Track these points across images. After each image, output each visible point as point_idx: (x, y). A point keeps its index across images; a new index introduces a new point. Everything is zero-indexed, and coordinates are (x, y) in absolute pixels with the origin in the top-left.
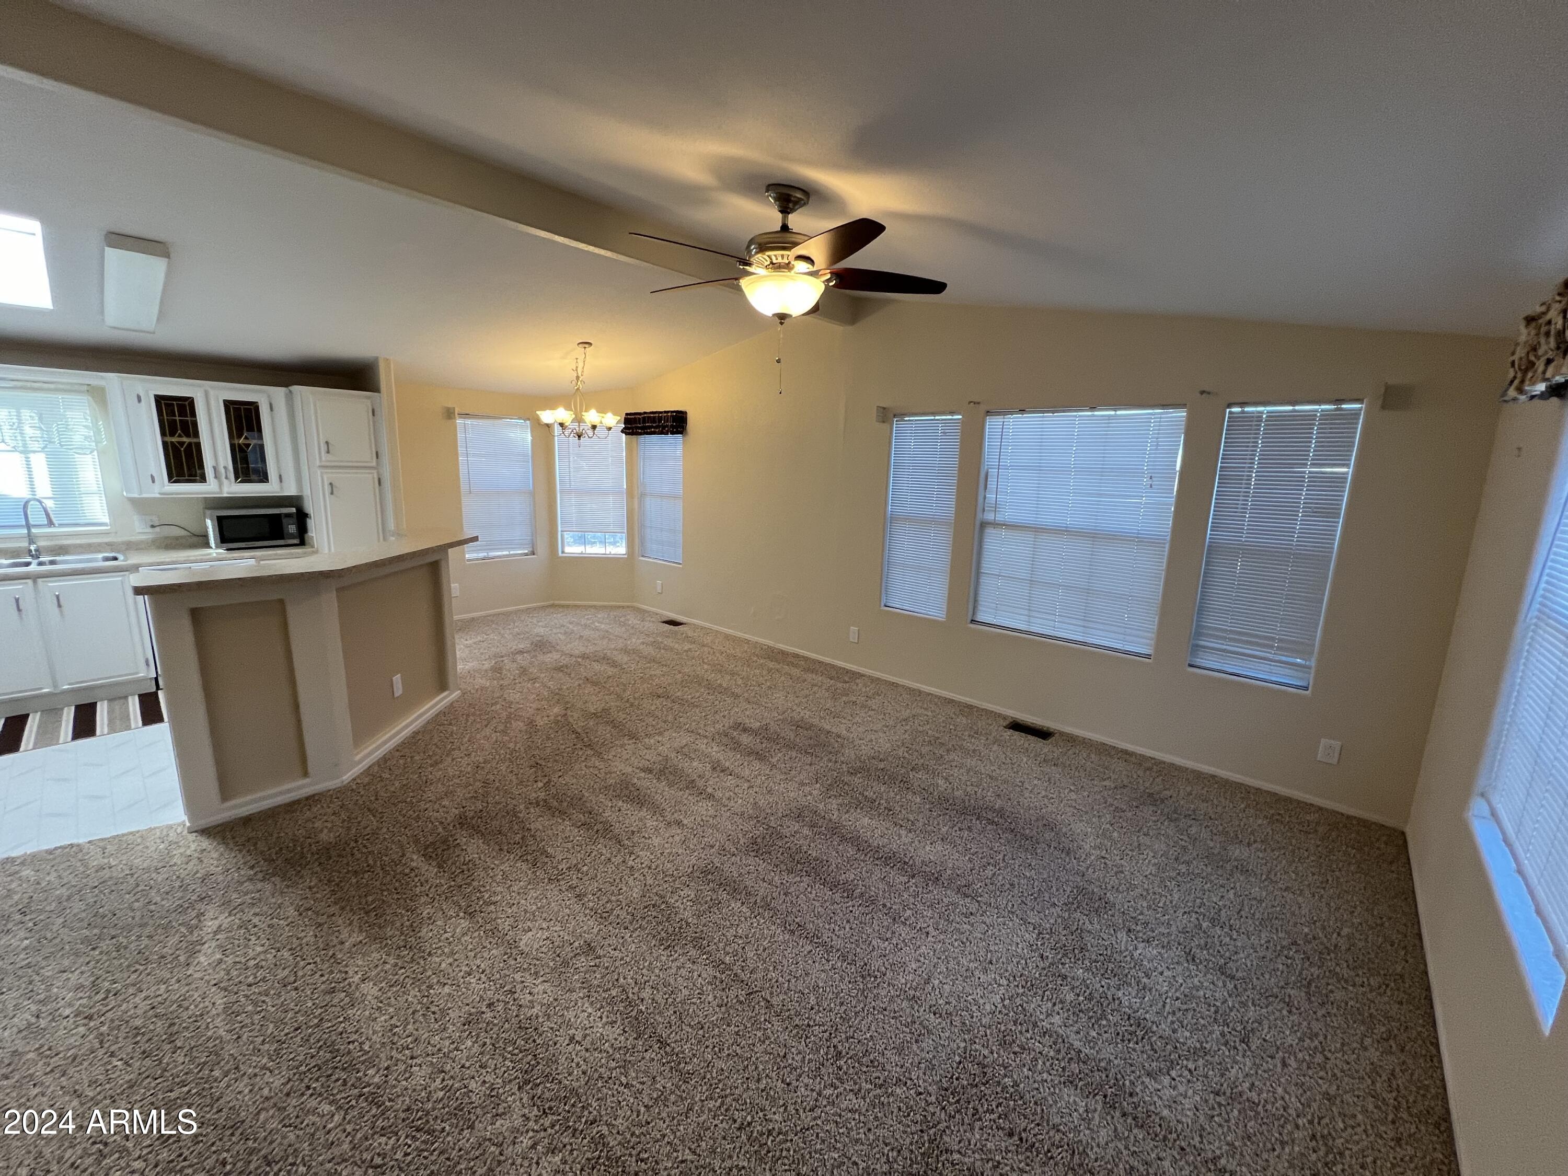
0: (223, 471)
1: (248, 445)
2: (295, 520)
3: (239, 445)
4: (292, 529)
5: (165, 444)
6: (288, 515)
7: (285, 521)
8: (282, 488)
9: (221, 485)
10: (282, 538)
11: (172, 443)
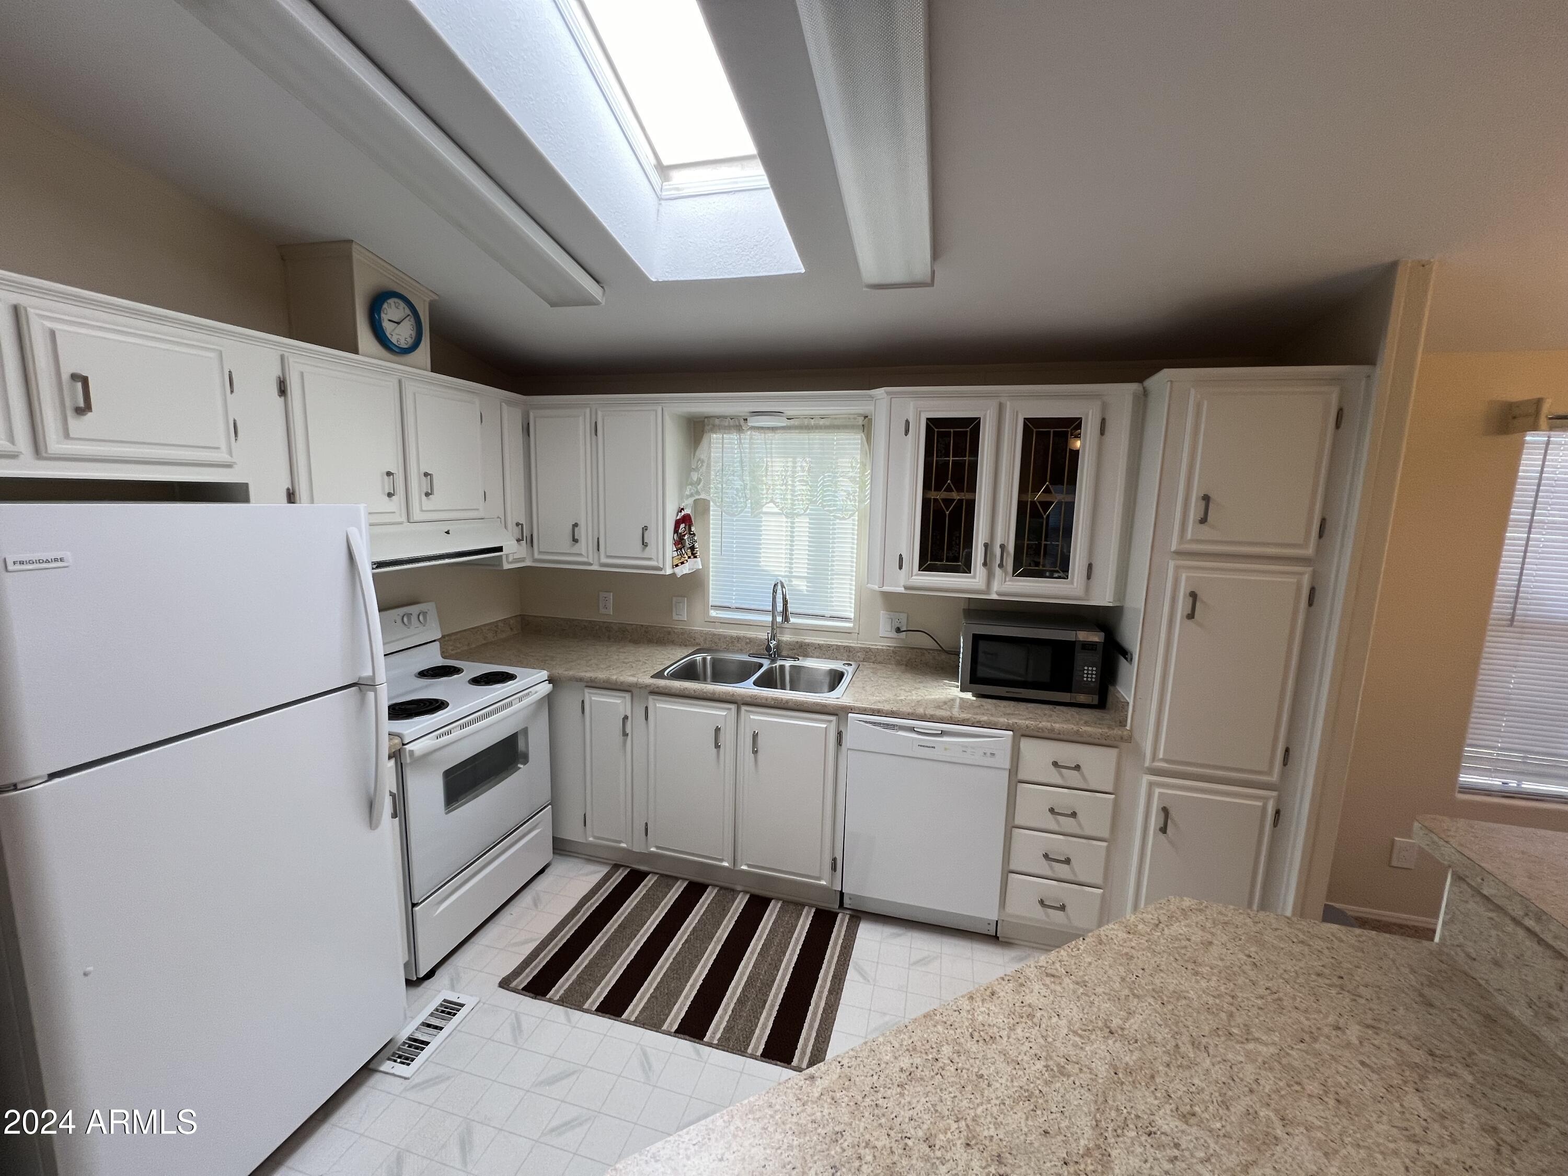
0: (998, 551)
1: (1046, 505)
2: (1097, 657)
3: (1033, 503)
4: (1089, 673)
5: (926, 502)
6: (1088, 646)
7: (1080, 656)
8: (1087, 589)
9: (990, 576)
10: (1067, 689)
11: (936, 500)
